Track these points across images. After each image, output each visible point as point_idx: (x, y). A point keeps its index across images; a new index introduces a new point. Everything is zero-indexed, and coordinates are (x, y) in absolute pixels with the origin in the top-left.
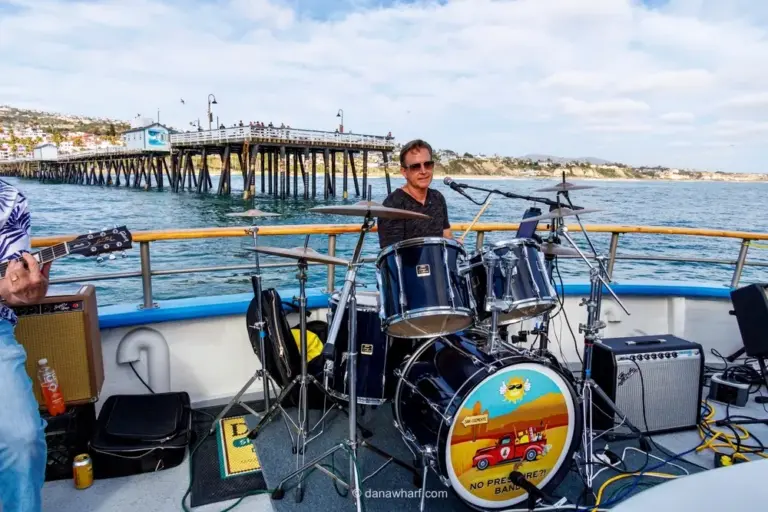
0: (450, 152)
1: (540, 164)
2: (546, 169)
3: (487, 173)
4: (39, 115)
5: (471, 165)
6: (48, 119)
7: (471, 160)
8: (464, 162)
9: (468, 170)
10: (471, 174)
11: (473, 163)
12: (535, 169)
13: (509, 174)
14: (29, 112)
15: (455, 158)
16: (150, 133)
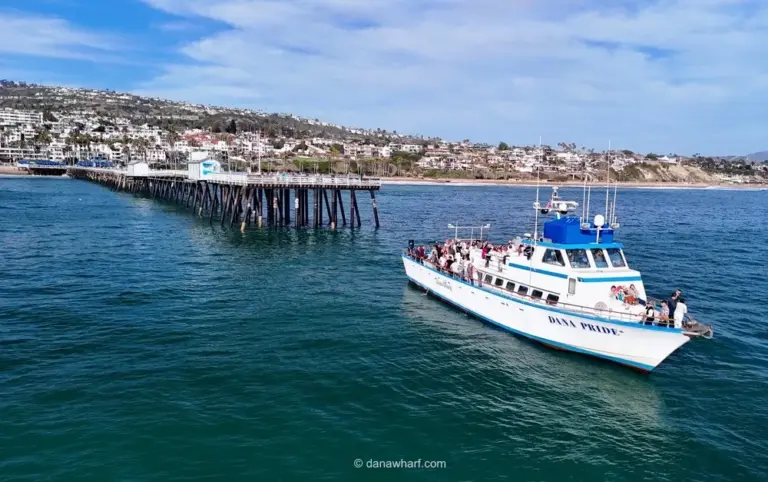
0: (628, 154)
1: (753, 167)
2: (760, 174)
3: (675, 179)
4: (162, 103)
5: (654, 169)
6: (171, 109)
7: (653, 163)
8: (644, 165)
9: (649, 176)
10: (652, 181)
11: (656, 167)
12: (746, 174)
13: (705, 181)
14: (152, 101)
15: (633, 161)
16: (205, 165)
